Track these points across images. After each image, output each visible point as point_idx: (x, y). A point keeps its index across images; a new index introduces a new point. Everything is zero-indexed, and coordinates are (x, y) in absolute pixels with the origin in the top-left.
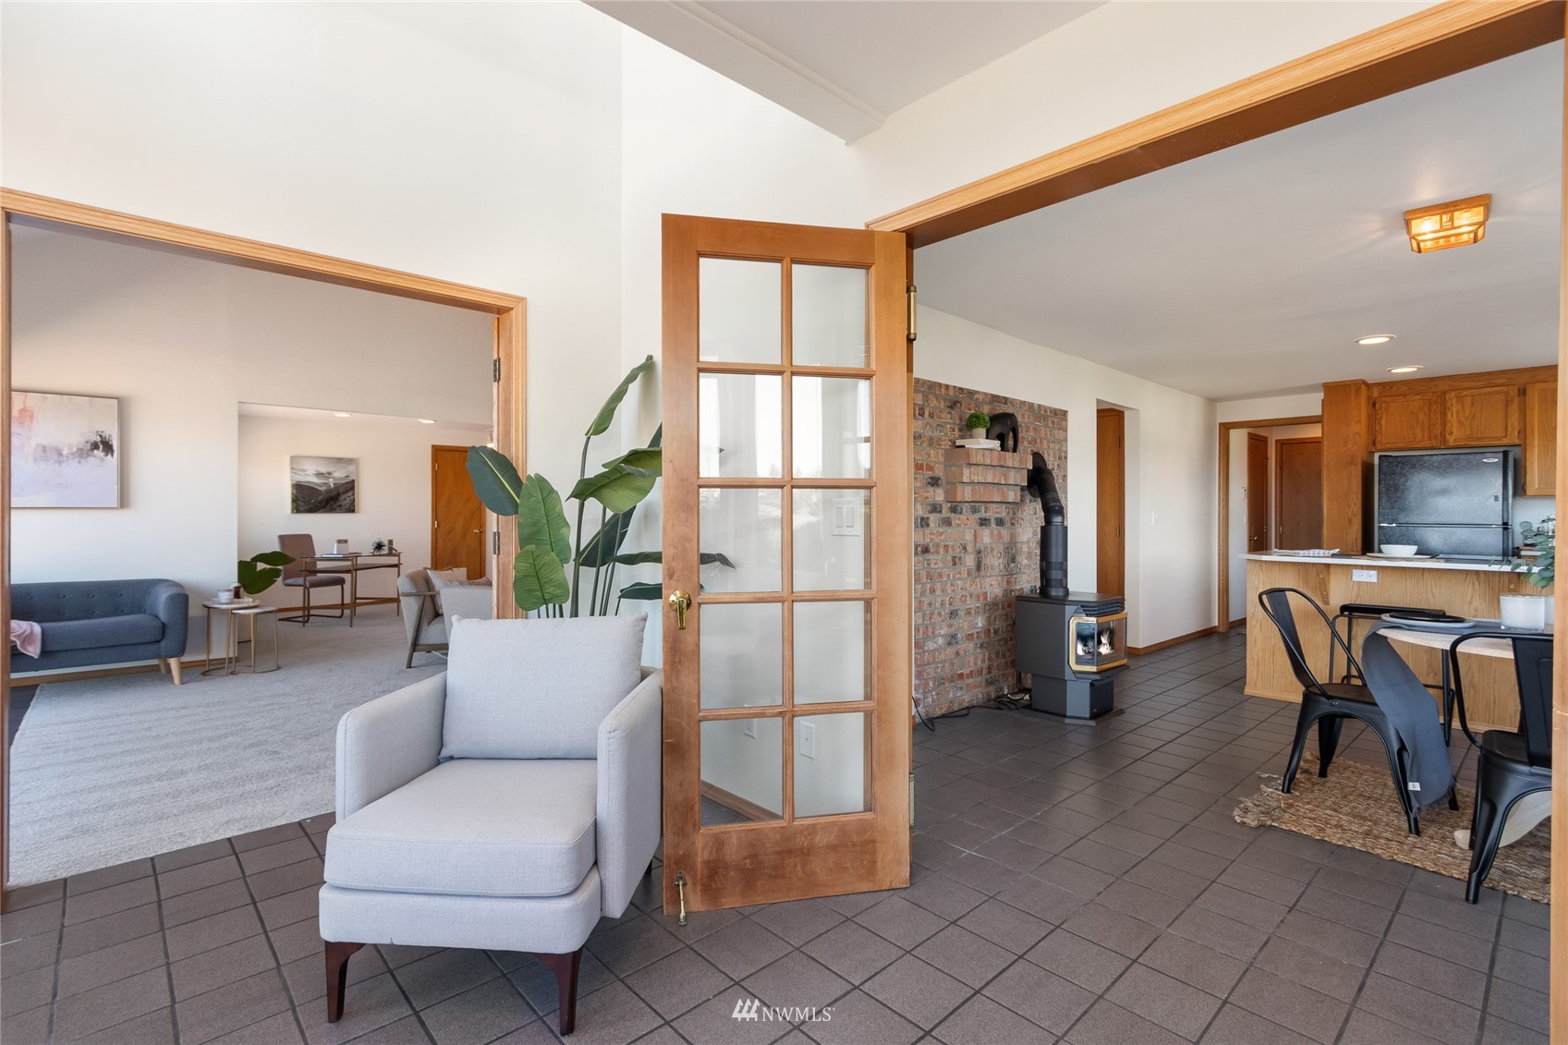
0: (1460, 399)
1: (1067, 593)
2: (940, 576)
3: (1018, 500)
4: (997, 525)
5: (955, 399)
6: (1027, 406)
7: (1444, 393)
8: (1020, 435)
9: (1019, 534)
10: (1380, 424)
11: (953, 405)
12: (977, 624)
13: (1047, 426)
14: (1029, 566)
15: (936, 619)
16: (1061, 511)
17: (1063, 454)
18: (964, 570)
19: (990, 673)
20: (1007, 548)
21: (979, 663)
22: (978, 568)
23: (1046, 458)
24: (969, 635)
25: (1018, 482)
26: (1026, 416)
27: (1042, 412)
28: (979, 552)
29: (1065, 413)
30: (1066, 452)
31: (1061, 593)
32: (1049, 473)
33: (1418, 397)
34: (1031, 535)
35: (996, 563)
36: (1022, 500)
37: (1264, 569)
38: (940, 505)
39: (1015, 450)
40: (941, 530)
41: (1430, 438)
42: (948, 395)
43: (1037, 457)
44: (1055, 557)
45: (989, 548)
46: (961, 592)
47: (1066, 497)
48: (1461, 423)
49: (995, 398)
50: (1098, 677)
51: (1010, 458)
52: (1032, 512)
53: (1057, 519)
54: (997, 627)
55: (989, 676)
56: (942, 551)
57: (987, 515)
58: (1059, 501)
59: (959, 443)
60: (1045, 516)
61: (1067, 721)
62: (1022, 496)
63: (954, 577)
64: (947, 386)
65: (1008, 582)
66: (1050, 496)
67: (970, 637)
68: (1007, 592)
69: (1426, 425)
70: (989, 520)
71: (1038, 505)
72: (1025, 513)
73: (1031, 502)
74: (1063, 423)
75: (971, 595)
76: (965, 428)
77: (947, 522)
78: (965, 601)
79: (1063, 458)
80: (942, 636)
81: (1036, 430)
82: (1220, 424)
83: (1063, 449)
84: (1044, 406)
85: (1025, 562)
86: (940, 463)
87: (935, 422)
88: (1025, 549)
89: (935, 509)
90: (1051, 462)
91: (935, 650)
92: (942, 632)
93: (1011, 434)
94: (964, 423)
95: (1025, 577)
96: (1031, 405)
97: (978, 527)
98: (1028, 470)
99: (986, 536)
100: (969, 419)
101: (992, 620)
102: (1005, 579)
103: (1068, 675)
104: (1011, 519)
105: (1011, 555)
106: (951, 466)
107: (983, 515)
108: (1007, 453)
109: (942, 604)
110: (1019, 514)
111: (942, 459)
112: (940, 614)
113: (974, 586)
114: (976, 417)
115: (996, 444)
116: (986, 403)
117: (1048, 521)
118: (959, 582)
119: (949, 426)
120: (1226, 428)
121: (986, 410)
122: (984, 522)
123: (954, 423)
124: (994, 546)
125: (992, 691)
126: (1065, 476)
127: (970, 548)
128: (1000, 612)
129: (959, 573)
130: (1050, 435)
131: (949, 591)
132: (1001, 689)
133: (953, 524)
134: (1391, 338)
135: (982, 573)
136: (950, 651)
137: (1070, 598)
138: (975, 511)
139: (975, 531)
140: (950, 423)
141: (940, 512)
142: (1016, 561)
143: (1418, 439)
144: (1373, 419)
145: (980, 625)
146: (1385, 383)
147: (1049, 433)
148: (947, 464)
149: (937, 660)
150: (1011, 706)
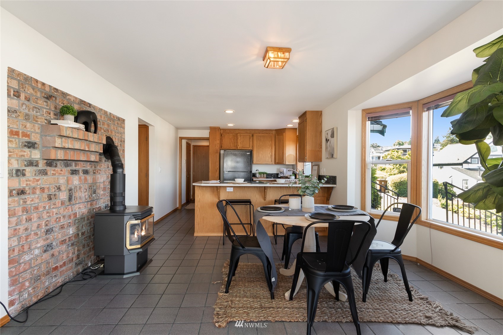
0: (240, 136)
1: (125, 208)
2: (36, 208)
3: (98, 160)
4: (84, 173)
5: (51, 94)
6: (103, 112)
7: (237, 134)
8: (99, 126)
9: (98, 178)
10: (223, 141)
11: (49, 97)
12: (69, 232)
13: (114, 124)
14: (104, 195)
15: (32, 237)
16: (122, 166)
17: (123, 140)
18: (58, 202)
19: (78, 258)
20: (91, 186)
21: (70, 255)
22: (70, 199)
23: (114, 140)
24: (62, 241)
25: (97, 150)
26: (103, 117)
27: (112, 117)
28: (70, 190)
29: (124, 120)
30: (124, 139)
31: (121, 208)
32: (116, 147)
33: (232, 134)
34: (105, 178)
35: (83, 195)
36: (100, 160)
37: (201, 189)
38: (37, 161)
39: (95, 132)
40: (37, 178)
41: (234, 147)
42: (44, 90)
43: (109, 139)
44: (118, 190)
45: (78, 187)
46: (55, 216)
47: (124, 160)
48: (241, 143)
49: (82, 102)
50: (141, 250)
51: (91, 136)
52: (106, 167)
53: (119, 170)
54: (83, 231)
55: (78, 260)
56: (38, 192)
57: (77, 168)
58: (121, 161)
59: (53, 122)
60: (113, 169)
61: (125, 276)
62: (100, 158)
63: (50, 207)
64: (43, 84)
65: (91, 205)
66: (116, 158)
67: (63, 242)
68: (90, 211)
69: (233, 142)
70: (78, 171)
71: (110, 164)
72: (102, 167)
73: (105, 161)
74: (123, 125)
75: (64, 217)
76: (59, 114)
77: (45, 173)
78: (60, 221)
79: (123, 141)
80: (38, 248)
81: (108, 125)
82: (179, 137)
83: (123, 137)
84: (113, 114)
85: (102, 192)
86: (37, 133)
87: (32, 104)
88: (102, 186)
89: (31, 163)
90: (116, 142)
91: (30, 260)
92: (39, 245)
93: (93, 124)
94: (58, 111)
95: (102, 201)
96: (106, 112)
97: (70, 175)
98: (104, 145)
99: (76, 180)
100: (62, 108)
101: (80, 228)
102: (89, 203)
103: (125, 252)
104: (93, 171)
105: (93, 190)
106: (46, 136)
107: (74, 168)
108: (90, 133)
109: (39, 226)
110: (98, 168)
111: (39, 131)
112: (36, 234)
113: (67, 210)
114: (67, 108)
115: (82, 127)
116: (76, 103)
117: (115, 171)
118: (54, 210)
119: (45, 110)
120: (181, 138)
121: (76, 107)
122: (74, 172)
123: (50, 109)
124: (82, 185)
125: (80, 268)
126: (124, 150)
127: (63, 188)
128: (86, 222)
129: (54, 204)
130: (116, 129)
131: (45, 217)
132: (86, 264)
133: (49, 173)
134: (234, 111)
135: (73, 202)
136: (46, 256)
137: (127, 211)
138: (67, 165)
139: (68, 177)
140: (46, 108)
141: (37, 165)
142: (96, 192)
143: (232, 146)
144: (221, 140)
145: (71, 233)
146: (224, 129)
147: (115, 128)
148: (43, 135)
149: (33, 266)
150: (92, 274)
